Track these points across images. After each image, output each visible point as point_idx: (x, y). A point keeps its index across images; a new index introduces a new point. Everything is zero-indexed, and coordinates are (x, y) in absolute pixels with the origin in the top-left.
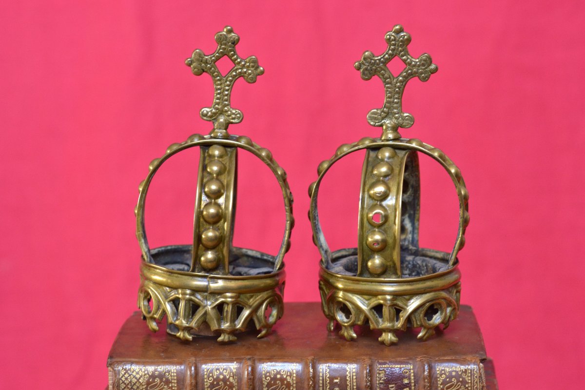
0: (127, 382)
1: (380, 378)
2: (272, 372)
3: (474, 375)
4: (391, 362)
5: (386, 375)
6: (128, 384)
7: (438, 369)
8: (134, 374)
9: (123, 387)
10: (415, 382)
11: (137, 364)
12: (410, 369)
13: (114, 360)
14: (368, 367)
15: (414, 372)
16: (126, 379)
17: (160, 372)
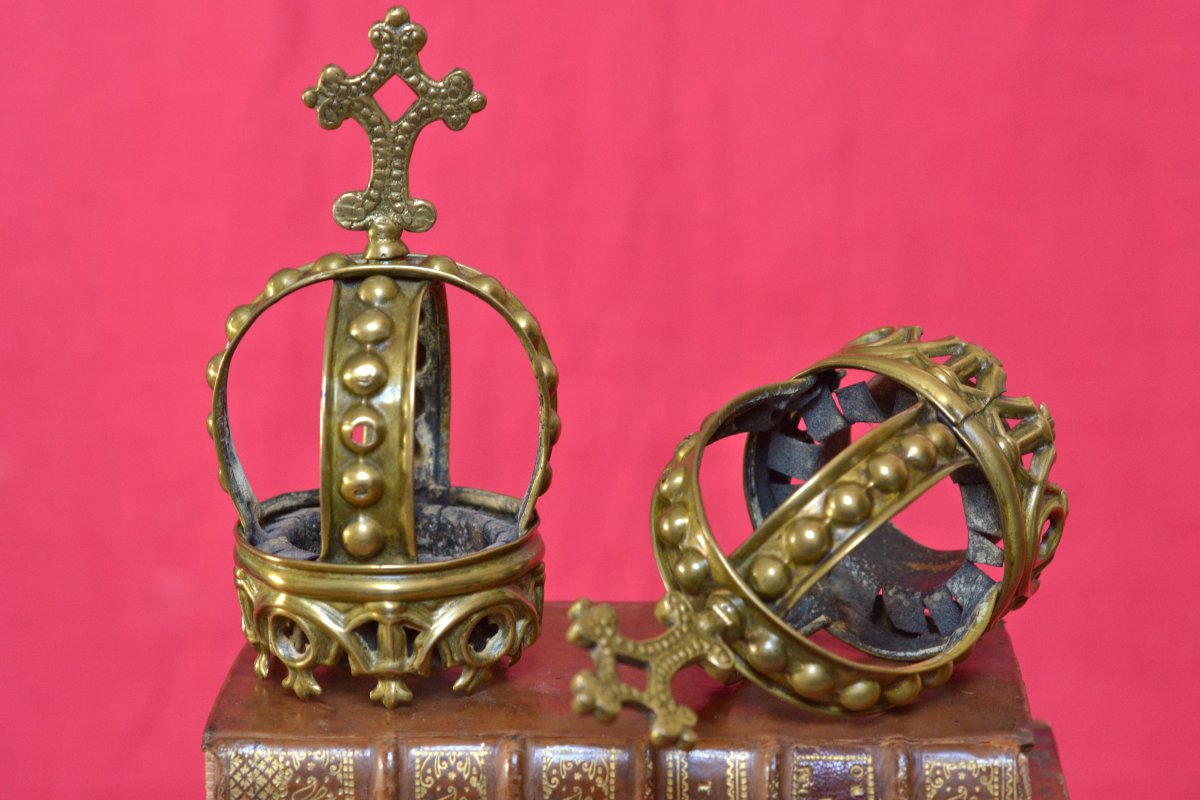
0: (245, 784)
1: (801, 781)
2: (564, 766)
3: (1006, 781)
4: (825, 748)
5: (813, 777)
6: (248, 789)
7: (927, 766)
8: (262, 766)
9: (237, 796)
10: (876, 793)
11: (269, 746)
12: (866, 765)
13: (218, 735)
14: (774, 760)
15: (874, 772)
16: (244, 777)
17: (318, 764)
